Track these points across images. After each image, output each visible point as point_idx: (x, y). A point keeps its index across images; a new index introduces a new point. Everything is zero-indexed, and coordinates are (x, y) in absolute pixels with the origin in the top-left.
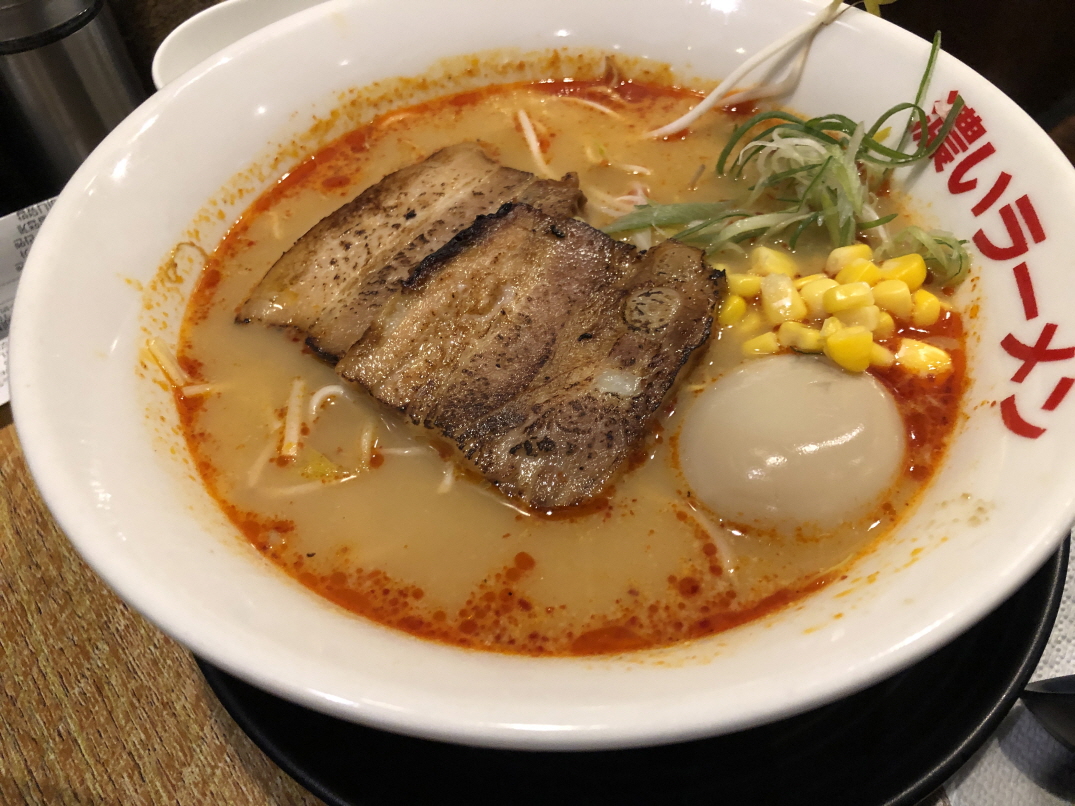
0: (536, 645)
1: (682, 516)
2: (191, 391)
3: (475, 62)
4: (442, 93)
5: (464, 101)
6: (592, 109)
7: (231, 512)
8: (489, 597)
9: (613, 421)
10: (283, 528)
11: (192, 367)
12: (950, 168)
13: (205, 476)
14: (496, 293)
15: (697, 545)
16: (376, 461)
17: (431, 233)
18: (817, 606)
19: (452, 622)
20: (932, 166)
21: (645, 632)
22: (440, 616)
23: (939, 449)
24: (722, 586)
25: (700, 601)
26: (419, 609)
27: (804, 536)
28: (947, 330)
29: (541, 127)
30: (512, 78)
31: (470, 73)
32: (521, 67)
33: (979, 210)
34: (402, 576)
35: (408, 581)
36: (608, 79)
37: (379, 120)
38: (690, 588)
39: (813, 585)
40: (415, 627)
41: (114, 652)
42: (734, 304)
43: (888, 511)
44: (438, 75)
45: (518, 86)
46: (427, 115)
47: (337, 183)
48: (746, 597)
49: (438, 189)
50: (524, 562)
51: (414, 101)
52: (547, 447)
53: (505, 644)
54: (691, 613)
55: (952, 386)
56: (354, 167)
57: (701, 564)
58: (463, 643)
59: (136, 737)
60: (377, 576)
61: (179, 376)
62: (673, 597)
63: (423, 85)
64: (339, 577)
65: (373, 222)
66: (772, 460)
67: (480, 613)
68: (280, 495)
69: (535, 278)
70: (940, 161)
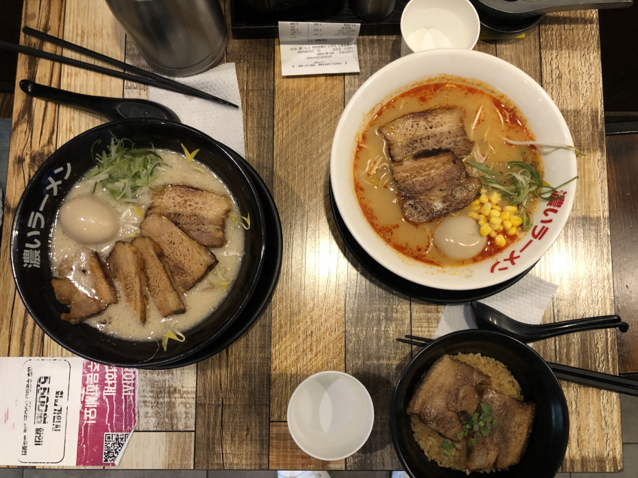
0: (388, 241)
1: (429, 237)
2: (361, 145)
3: (482, 84)
4: (468, 85)
5: (471, 91)
6: (499, 118)
7: (355, 179)
8: (387, 228)
9: (431, 212)
10: (362, 189)
11: (364, 137)
12: (549, 207)
13: (354, 168)
14: (431, 169)
15: (427, 244)
16: (386, 187)
17: (432, 137)
18: (435, 269)
19: (378, 228)
20: (547, 202)
21: (406, 251)
22: (377, 225)
23: (483, 259)
24: (424, 254)
25: (419, 253)
26: (375, 222)
27: (444, 256)
28: (512, 238)
29: (482, 115)
30: (488, 92)
31: (478, 85)
32: (493, 92)
33: (543, 222)
34: (376, 213)
35: (376, 216)
36: (511, 111)
37: (446, 83)
38: (419, 250)
39: (438, 264)
40: (372, 224)
41: (310, 163)
42: (477, 202)
43: (462, 262)
44: (470, 81)
45: (488, 95)
46: (459, 89)
47: (423, 100)
48: (426, 258)
49: (443, 123)
50: (397, 226)
51: (459, 83)
52: (416, 208)
53: (384, 238)
54: (416, 254)
55: (499, 249)
56: (430, 97)
57: (425, 248)
58: (378, 233)
59: (307, 185)
60: (372, 210)
61: (361, 139)
62: (415, 249)
63: (464, 81)
64: (366, 207)
65: (422, 123)
66: (452, 241)
67: (384, 229)
68: (365, 182)
69: (441, 171)
70: (550, 204)
